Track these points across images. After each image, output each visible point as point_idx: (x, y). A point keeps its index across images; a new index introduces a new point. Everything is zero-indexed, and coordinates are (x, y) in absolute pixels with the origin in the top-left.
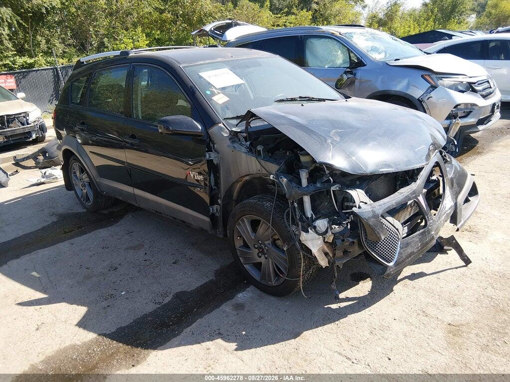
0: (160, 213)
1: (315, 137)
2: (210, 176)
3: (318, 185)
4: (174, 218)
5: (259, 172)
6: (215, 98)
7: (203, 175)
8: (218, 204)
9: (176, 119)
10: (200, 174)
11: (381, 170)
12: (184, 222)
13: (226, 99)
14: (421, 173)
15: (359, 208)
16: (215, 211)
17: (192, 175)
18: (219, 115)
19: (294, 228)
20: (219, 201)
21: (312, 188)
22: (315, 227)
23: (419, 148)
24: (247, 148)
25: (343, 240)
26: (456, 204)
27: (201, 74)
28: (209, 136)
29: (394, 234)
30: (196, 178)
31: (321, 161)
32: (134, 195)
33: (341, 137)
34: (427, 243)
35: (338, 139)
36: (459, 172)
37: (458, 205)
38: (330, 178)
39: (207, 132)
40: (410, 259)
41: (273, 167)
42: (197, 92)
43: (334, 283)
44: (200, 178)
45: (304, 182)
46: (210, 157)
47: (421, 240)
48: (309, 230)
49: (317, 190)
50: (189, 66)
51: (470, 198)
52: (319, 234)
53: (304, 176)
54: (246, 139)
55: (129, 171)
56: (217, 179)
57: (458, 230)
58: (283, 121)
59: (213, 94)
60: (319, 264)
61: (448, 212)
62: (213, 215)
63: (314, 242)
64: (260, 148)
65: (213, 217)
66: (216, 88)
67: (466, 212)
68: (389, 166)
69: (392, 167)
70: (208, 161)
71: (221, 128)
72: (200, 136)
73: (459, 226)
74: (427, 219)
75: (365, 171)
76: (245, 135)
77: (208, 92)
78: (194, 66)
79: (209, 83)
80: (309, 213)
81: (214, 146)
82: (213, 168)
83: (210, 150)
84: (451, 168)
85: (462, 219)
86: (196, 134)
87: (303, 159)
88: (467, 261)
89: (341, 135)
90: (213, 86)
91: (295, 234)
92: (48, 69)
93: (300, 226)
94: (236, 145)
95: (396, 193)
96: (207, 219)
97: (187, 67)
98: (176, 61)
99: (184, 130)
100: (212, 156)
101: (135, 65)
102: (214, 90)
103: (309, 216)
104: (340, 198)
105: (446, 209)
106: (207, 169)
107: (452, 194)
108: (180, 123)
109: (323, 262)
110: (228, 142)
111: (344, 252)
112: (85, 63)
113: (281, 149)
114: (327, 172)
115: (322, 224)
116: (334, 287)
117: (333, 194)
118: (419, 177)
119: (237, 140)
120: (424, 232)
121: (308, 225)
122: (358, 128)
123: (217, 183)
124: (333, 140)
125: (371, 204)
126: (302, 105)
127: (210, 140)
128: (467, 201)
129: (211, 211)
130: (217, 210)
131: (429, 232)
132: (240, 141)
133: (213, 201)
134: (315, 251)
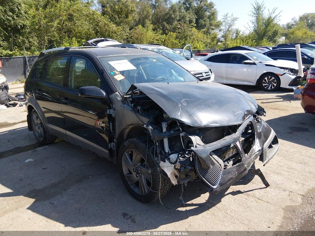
0: (81, 147)
1: (171, 102)
2: (109, 124)
3: (172, 132)
4: (89, 150)
5: (138, 123)
6: (115, 77)
7: (105, 124)
8: (114, 142)
9: (90, 88)
10: (103, 122)
11: (211, 125)
12: (94, 153)
13: (122, 77)
14: (240, 128)
15: (195, 147)
16: (112, 146)
17: (99, 123)
18: (117, 87)
19: (156, 159)
20: (115, 140)
21: (168, 134)
22: (169, 159)
23: (238, 113)
24: (132, 107)
25: (185, 168)
26: (262, 149)
27: (110, 62)
28: (110, 100)
29: (218, 167)
30: (101, 125)
31: (173, 117)
32: (66, 135)
33: (188, 103)
34: (242, 172)
35: (185, 104)
36: (266, 128)
37: (264, 149)
38: (180, 128)
39: (109, 97)
40: (230, 182)
41: (146, 120)
42: (105, 73)
43: (181, 196)
44: (103, 125)
45: (164, 130)
46: (110, 112)
47: (237, 170)
48: (166, 160)
49: (171, 135)
50: (103, 58)
51: (273, 145)
52: (172, 163)
53: (164, 126)
54: (132, 102)
55: (64, 120)
56: (114, 126)
57: (264, 165)
58: (153, 92)
59: (115, 74)
60: (171, 183)
61: (257, 153)
62: (111, 149)
63: (168, 169)
64: (139, 108)
65: (110, 150)
66: (117, 71)
67: (270, 153)
68: (216, 123)
69: (218, 123)
70: (108, 114)
71: (117, 95)
72: (105, 99)
73: (265, 162)
74: (242, 157)
75: (200, 125)
76: (131, 99)
77: (112, 73)
78: (106, 57)
79: (114, 68)
80: (167, 149)
81: (112, 106)
82: (112, 119)
83: (110, 108)
84: (260, 126)
85: (267, 158)
86: (102, 98)
87: (164, 115)
88: (267, 185)
89: (188, 102)
90: (116, 70)
91: (157, 163)
92: (20, 57)
93: (159, 158)
94: (125, 106)
95: (222, 139)
96: (107, 151)
97: (101, 58)
98: (95, 54)
99: (94, 95)
100: (111, 112)
101: (72, 56)
102: (116, 72)
103: (167, 151)
104: (186, 141)
105: (255, 151)
106: (107, 120)
107: (260, 143)
108: (92, 91)
109: (174, 182)
110: (121, 104)
111: (186, 176)
112: (45, 54)
113: (153, 109)
114: (178, 124)
115: (173, 157)
116: (181, 198)
117: (182, 138)
118: (238, 130)
119: (126, 102)
120: (240, 165)
121: (165, 157)
122: (200, 99)
123: (114, 129)
124: (182, 105)
125: (203, 146)
126: (168, 83)
127: (110, 102)
128: (270, 147)
129: (109, 146)
130: (113, 146)
131: (243, 165)
132: (128, 103)
133: (111, 140)
134: (169, 174)
